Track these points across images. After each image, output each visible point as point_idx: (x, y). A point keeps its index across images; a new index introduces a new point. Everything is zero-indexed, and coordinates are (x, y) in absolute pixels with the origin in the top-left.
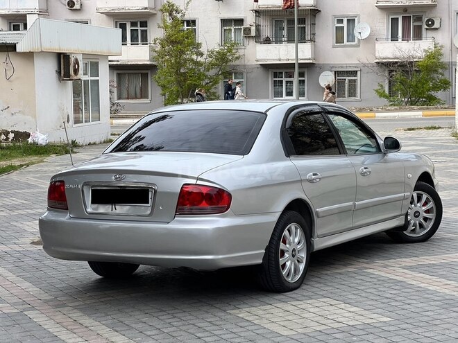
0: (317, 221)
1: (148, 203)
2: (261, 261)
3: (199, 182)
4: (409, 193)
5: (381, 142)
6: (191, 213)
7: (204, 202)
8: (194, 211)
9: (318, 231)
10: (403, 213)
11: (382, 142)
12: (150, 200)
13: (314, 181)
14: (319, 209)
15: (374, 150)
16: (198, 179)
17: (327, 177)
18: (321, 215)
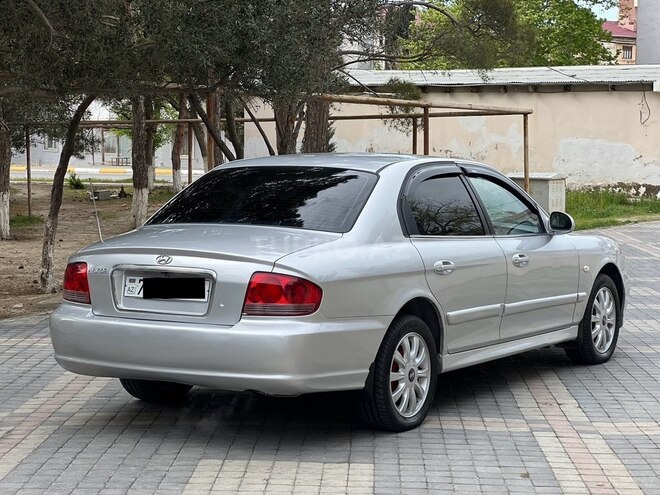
0: (447, 330)
1: (204, 297)
2: (364, 385)
3: (277, 270)
4: (584, 294)
5: (546, 219)
6: (265, 314)
7: (283, 298)
8: (267, 311)
9: (448, 344)
10: (575, 321)
11: (548, 219)
12: (206, 293)
13: (445, 272)
14: (450, 314)
15: (536, 230)
16: (274, 265)
17: (464, 267)
18: (451, 321)
